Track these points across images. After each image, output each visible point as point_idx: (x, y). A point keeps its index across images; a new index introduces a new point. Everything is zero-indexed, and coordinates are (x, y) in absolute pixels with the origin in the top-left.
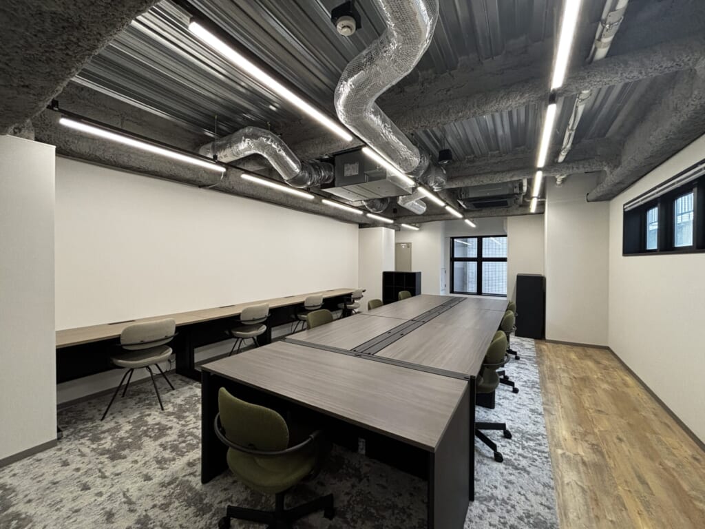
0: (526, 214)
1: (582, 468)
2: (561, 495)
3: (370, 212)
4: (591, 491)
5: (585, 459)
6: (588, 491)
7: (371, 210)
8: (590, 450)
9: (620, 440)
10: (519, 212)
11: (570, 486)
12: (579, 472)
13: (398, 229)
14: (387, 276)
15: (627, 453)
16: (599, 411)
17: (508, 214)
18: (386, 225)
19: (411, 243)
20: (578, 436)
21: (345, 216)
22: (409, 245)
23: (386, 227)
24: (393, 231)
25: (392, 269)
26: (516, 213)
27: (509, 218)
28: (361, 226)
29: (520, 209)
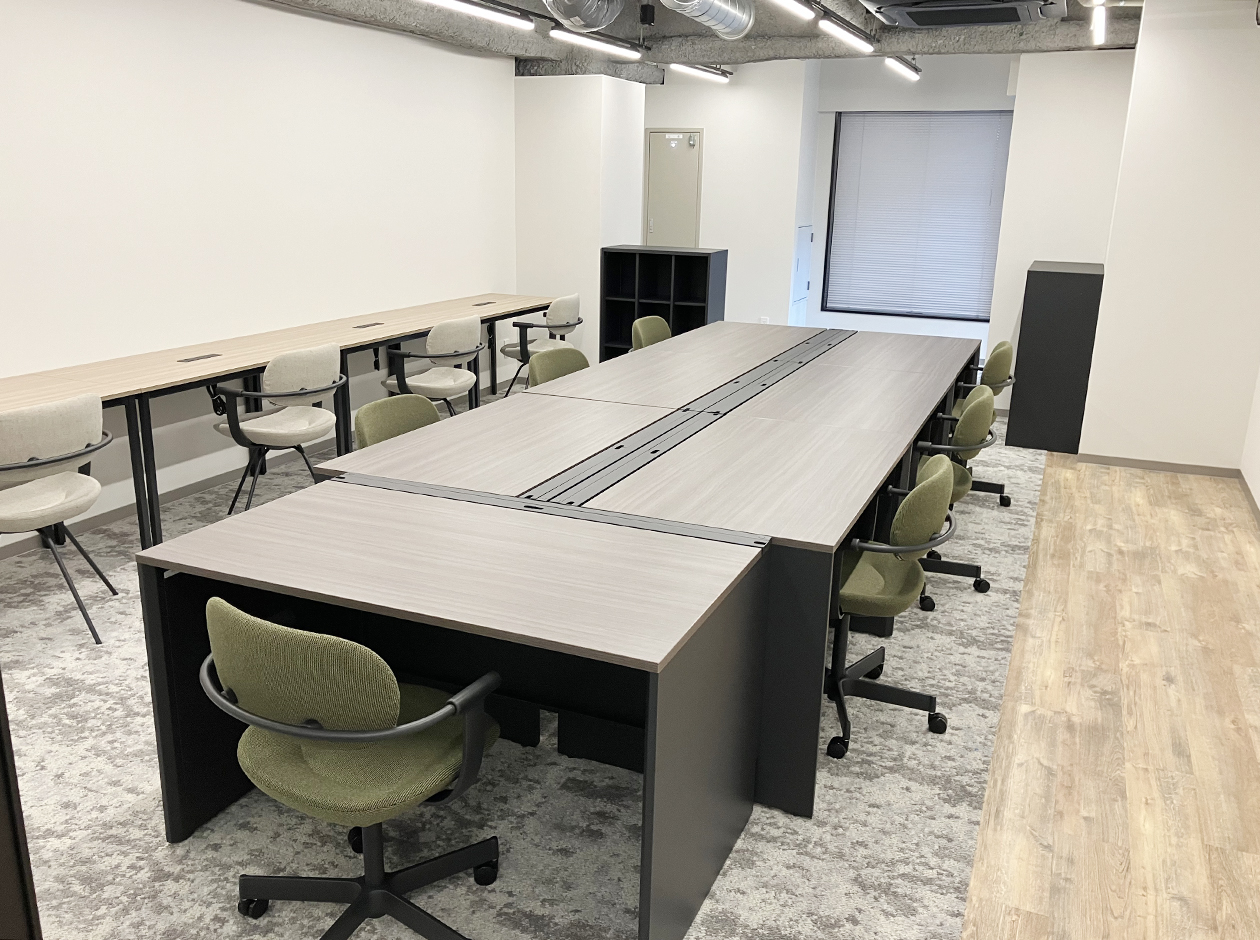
0: (1079, 49)
1: (1062, 735)
2: (999, 783)
3: (558, 26)
4: (1064, 773)
5: (1076, 719)
6: (1060, 774)
7: (565, 22)
8: (1093, 704)
9: (1169, 679)
10: (1058, 43)
11: (1024, 767)
12: (1052, 744)
13: (657, 79)
14: (617, 265)
15: (1174, 704)
16: (1148, 624)
17: (1022, 45)
18: (614, 67)
19: (699, 132)
20: (1077, 678)
21: (466, 34)
22: (692, 139)
23: (615, 74)
24: (640, 88)
25: (631, 237)
26: (1048, 43)
27: (1024, 57)
28: (525, 66)
29: (1063, 29)
